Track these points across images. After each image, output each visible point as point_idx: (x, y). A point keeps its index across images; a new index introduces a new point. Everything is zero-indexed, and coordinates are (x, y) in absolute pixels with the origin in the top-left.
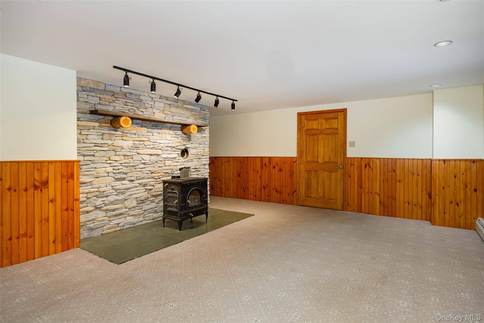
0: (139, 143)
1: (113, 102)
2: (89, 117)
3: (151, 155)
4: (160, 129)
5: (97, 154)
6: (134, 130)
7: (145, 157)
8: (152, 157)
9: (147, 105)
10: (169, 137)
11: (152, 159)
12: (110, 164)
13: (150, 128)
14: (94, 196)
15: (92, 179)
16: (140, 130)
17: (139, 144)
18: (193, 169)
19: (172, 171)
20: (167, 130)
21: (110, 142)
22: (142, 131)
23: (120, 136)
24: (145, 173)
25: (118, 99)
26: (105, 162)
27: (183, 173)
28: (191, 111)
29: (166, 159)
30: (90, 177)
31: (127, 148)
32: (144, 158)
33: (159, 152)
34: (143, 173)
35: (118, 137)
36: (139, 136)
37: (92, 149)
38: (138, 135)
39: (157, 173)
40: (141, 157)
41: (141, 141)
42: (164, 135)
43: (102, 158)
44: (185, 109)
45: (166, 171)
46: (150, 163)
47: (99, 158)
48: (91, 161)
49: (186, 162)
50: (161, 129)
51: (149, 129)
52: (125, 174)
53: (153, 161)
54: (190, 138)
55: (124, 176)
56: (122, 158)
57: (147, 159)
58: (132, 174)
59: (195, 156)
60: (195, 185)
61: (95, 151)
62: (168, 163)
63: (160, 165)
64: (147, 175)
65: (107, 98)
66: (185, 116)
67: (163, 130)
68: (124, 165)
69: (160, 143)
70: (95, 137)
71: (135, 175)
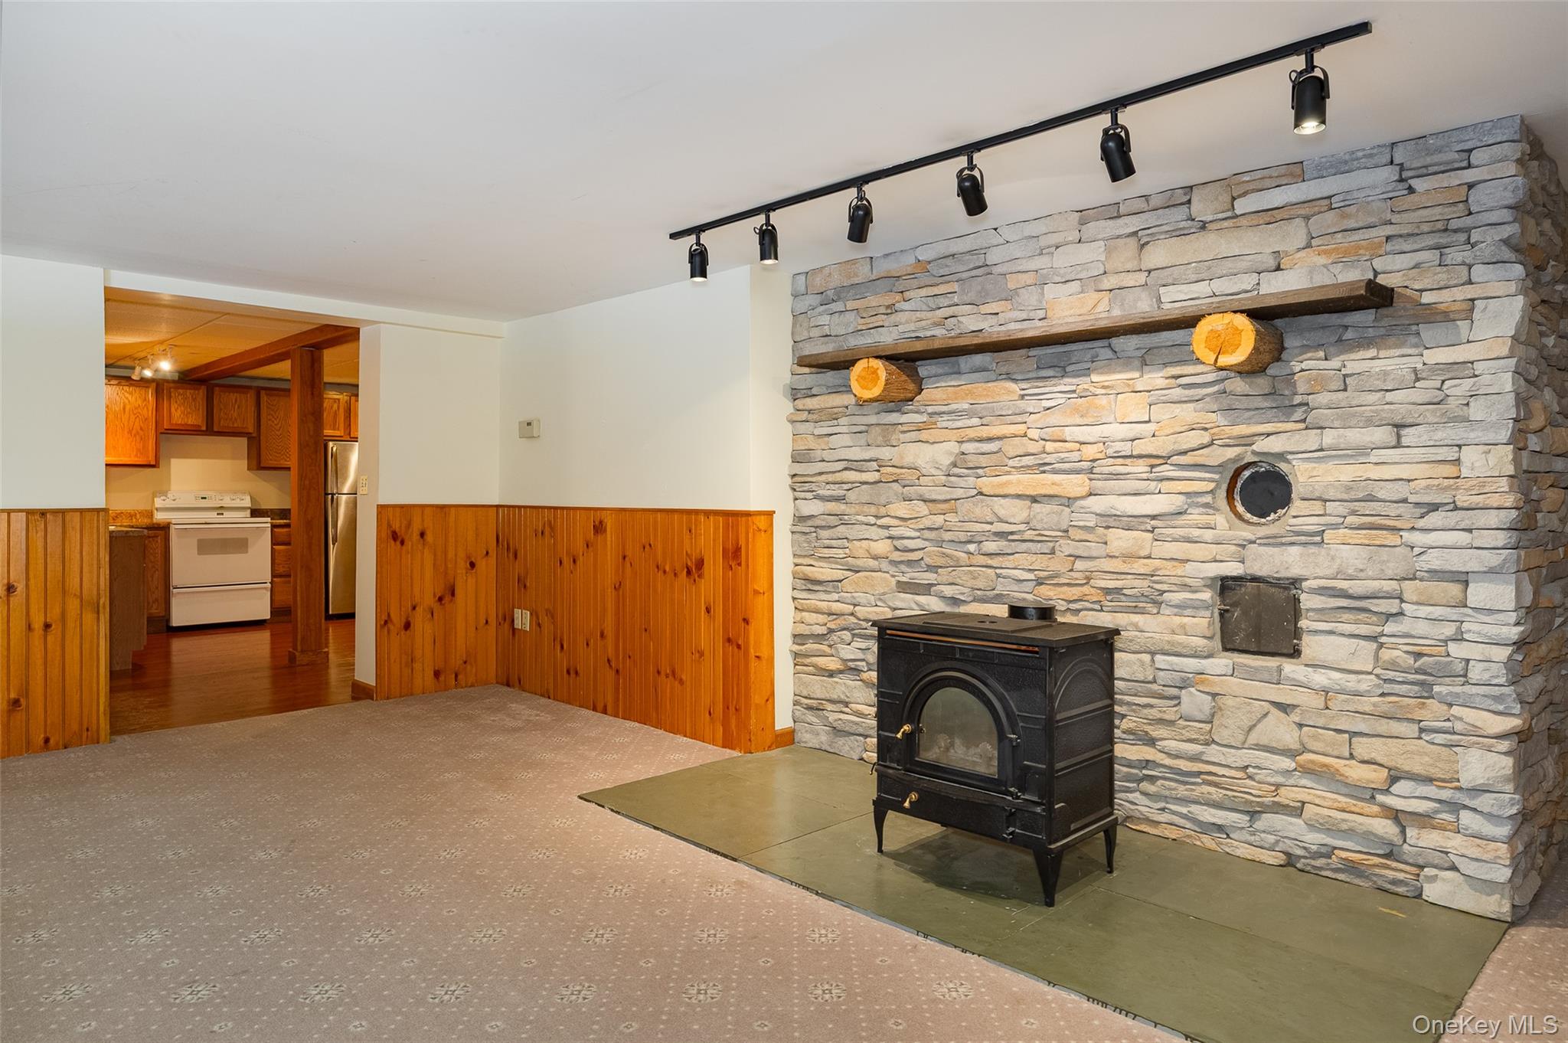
0: (978, 449)
1: (889, 311)
2: (831, 380)
3: (1034, 499)
4: (1079, 376)
5: (852, 496)
6: (963, 399)
7: (1003, 507)
8: (1039, 511)
9: (1012, 283)
10: (1133, 407)
11: (1039, 517)
12: (887, 527)
13: (1027, 377)
14: (844, 629)
15: (839, 574)
16: (987, 395)
17: (979, 451)
18: (1322, 591)
19: (1152, 588)
20: (1120, 372)
21: (885, 453)
22: (997, 399)
23: (911, 429)
24: (1009, 577)
25: (907, 295)
26: (872, 520)
27: (1245, 613)
28: (1307, 218)
29: (1111, 522)
30: (834, 566)
31: (934, 471)
32: (1002, 513)
33: (1074, 485)
34: (998, 576)
35: (908, 434)
36: (984, 421)
37: (838, 477)
38: (981, 418)
39: (1064, 584)
40: (988, 506)
41: (990, 439)
42: (1103, 401)
43: (866, 508)
44: (1255, 219)
45: (1111, 584)
46: (1029, 534)
47: (857, 507)
48: (838, 515)
49: (1260, 544)
50: (1087, 372)
51: (1024, 385)
52: (931, 572)
53: (1045, 530)
54: (1287, 392)
55: (929, 577)
56: (918, 509)
57: (1013, 516)
58: (954, 573)
59: (1345, 512)
60: (956, 659)
61: (846, 487)
62: (1120, 540)
63: (1077, 548)
64: (1016, 588)
65: (874, 304)
66: (1243, 264)
67: (1095, 378)
68: (927, 534)
69: (1082, 439)
70: (846, 440)
71: (964, 578)
